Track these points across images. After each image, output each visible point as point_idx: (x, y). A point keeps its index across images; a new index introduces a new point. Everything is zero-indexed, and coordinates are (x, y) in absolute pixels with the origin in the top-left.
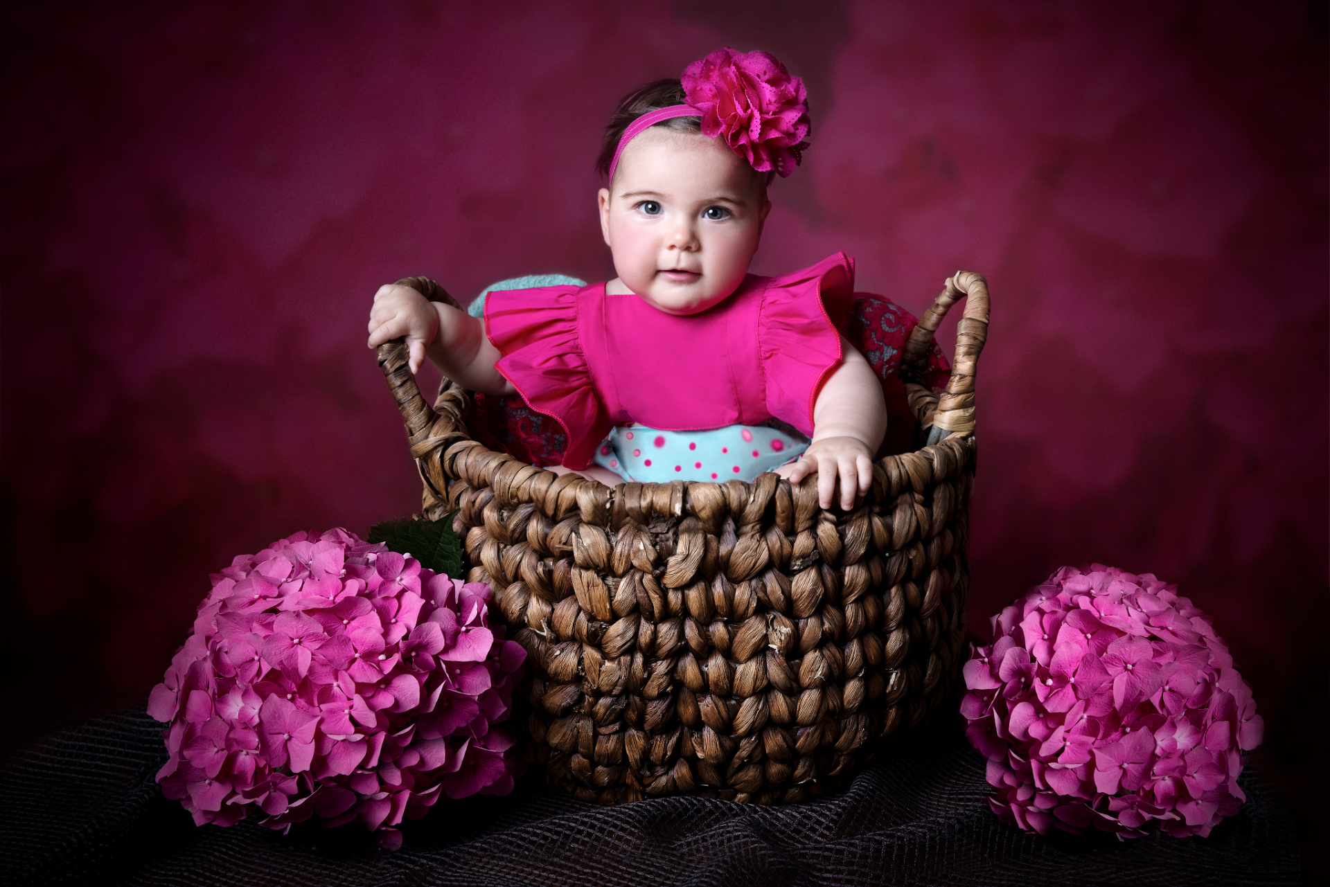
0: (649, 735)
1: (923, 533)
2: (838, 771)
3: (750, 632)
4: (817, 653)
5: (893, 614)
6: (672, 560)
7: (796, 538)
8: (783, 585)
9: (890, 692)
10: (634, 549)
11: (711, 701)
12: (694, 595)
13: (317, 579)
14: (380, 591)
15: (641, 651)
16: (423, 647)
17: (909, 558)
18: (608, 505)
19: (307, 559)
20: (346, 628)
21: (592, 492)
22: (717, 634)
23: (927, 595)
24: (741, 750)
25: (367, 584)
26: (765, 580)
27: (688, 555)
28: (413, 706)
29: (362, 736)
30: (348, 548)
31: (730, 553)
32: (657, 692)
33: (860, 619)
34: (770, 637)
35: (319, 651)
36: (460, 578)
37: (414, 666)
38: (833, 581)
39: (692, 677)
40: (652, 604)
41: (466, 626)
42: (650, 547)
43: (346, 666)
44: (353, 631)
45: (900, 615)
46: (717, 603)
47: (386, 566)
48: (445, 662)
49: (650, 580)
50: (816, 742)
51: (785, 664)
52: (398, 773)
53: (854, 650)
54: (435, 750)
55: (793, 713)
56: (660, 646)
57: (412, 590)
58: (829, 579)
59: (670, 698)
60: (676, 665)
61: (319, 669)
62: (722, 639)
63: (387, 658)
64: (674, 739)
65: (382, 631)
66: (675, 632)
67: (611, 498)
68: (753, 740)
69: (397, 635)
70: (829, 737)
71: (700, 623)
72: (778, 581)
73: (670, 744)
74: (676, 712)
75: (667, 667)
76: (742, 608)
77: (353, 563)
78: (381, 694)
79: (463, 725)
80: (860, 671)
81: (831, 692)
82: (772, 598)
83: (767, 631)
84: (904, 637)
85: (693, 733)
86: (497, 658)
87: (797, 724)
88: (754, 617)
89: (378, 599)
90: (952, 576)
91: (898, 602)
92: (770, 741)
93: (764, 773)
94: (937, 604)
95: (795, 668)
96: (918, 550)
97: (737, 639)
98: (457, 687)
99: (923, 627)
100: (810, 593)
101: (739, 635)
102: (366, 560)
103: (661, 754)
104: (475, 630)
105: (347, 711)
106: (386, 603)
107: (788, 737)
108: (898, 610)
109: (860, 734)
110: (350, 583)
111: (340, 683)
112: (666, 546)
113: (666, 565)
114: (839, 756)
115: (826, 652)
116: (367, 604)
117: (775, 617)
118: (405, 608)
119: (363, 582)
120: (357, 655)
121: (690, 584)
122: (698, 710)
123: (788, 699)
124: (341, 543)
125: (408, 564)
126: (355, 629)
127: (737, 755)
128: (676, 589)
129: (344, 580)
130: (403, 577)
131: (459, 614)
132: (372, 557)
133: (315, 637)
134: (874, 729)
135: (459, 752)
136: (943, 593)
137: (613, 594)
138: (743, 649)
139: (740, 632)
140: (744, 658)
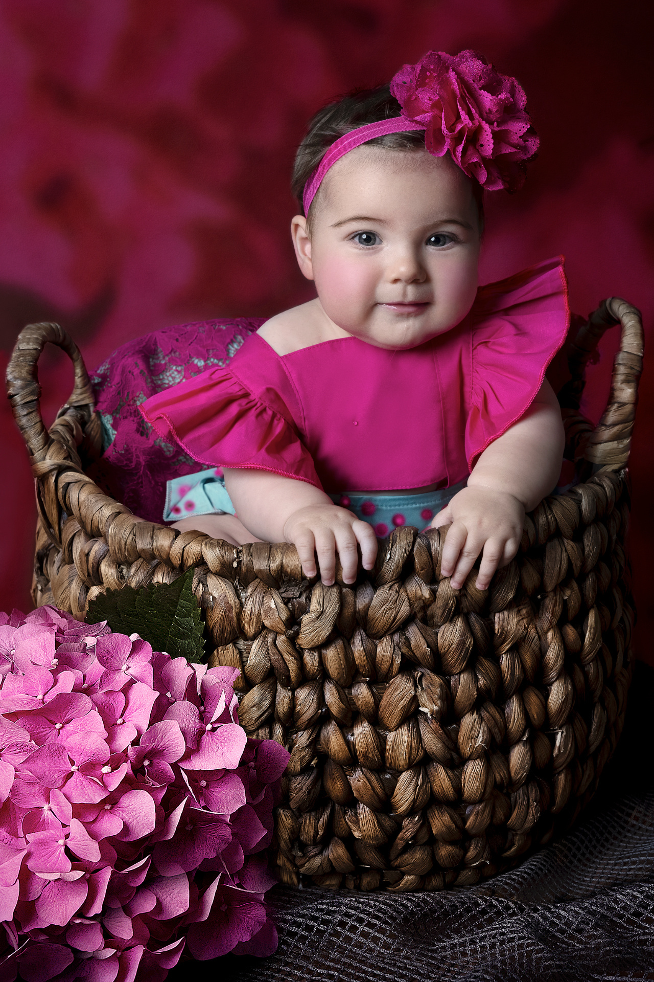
0: (296, 813)
1: (576, 570)
2: (512, 852)
3: (397, 693)
4: (475, 716)
5: (552, 661)
6: (305, 619)
7: (438, 586)
8: (428, 638)
9: (557, 756)
10: (265, 607)
11: (362, 776)
12: (332, 655)
13: (21, 673)
14: (101, 683)
15: (280, 721)
16: (156, 754)
17: (563, 599)
18: (235, 565)
19: (8, 647)
20: (59, 733)
21: (217, 549)
22: (361, 697)
23: (587, 636)
24: (404, 831)
25: (85, 676)
26: (408, 634)
27: (322, 612)
28: (147, 832)
29: (82, 873)
30: (60, 632)
31: (368, 606)
32: (299, 767)
33: (517, 672)
34: (419, 698)
35: (25, 765)
36: (203, 661)
37: (148, 778)
38: (482, 629)
39: (337, 748)
40: (288, 667)
41: (211, 724)
42: (282, 605)
43: (60, 783)
44: (68, 737)
45: (560, 663)
46: (358, 661)
47: (108, 652)
48: (186, 771)
49: (284, 642)
50: (487, 821)
51: (441, 731)
52: (129, 922)
53: (514, 708)
54: (177, 891)
55: (458, 788)
56: (299, 715)
57: (142, 681)
58: (477, 628)
59: (315, 772)
60: (318, 735)
61: (25, 789)
62: (367, 703)
63: (113, 770)
64: (325, 817)
65: (106, 735)
66: (314, 698)
67: (238, 557)
68: (416, 819)
69: (124, 740)
70: (500, 814)
71: (341, 686)
72: (422, 634)
73: (321, 823)
74: (323, 787)
75: (308, 739)
76: (385, 666)
77: (67, 650)
78: (106, 817)
79: (212, 855)
80: (523, 735)
81: (496, 761)
82: (417, 653)
83: (416, 691)
84: (566, 688)
85: (345, 811)
86: (252, 764)
87: (465, 801)
88: (400, 676)
89: (100, 693)
90: (613, 614)
91: (557, 648)
92: (436, 821)
93: (433, 856)
94: (599, 646)
95: (453, 735)
96: (572, 589)
97: (383, 703)
98: (203, 804)
99: (586, 674)
100: (458, 644)
101: (385, 697)
102: (83, 645)
103: (312, 834)
104: (223, 728)
105: (61, 842)
106: (110, 700)
107: (456, 816)
108: (557, 657)
109: (532, 810)
110: (62, 675)
111: (52, 805)
112: (299, 603)
113: (299, 624)
114: (514, 836)
115: (485, 714)
116: (86, 701)
117: (423, 675)
118: (134, 704)
119: (80, 674)
120: (74, 768)
121: (327, 643)
122: (348, 786)
123: (450, 773)
124: (52, 625)
125: (136, 648)
126: (71, 735)
127: (399, 836)
128: (311, 649)
129: (55, 672)
130: (130, 665)
131: (202, 708)
132: (90, 641)
133: (18, 747)
134: (546, 802)
135: (206, 894)
136: (606, 633)
137: (245, 658)
138: (391, 715)
139: (386, 694)
140: (394, 724)
